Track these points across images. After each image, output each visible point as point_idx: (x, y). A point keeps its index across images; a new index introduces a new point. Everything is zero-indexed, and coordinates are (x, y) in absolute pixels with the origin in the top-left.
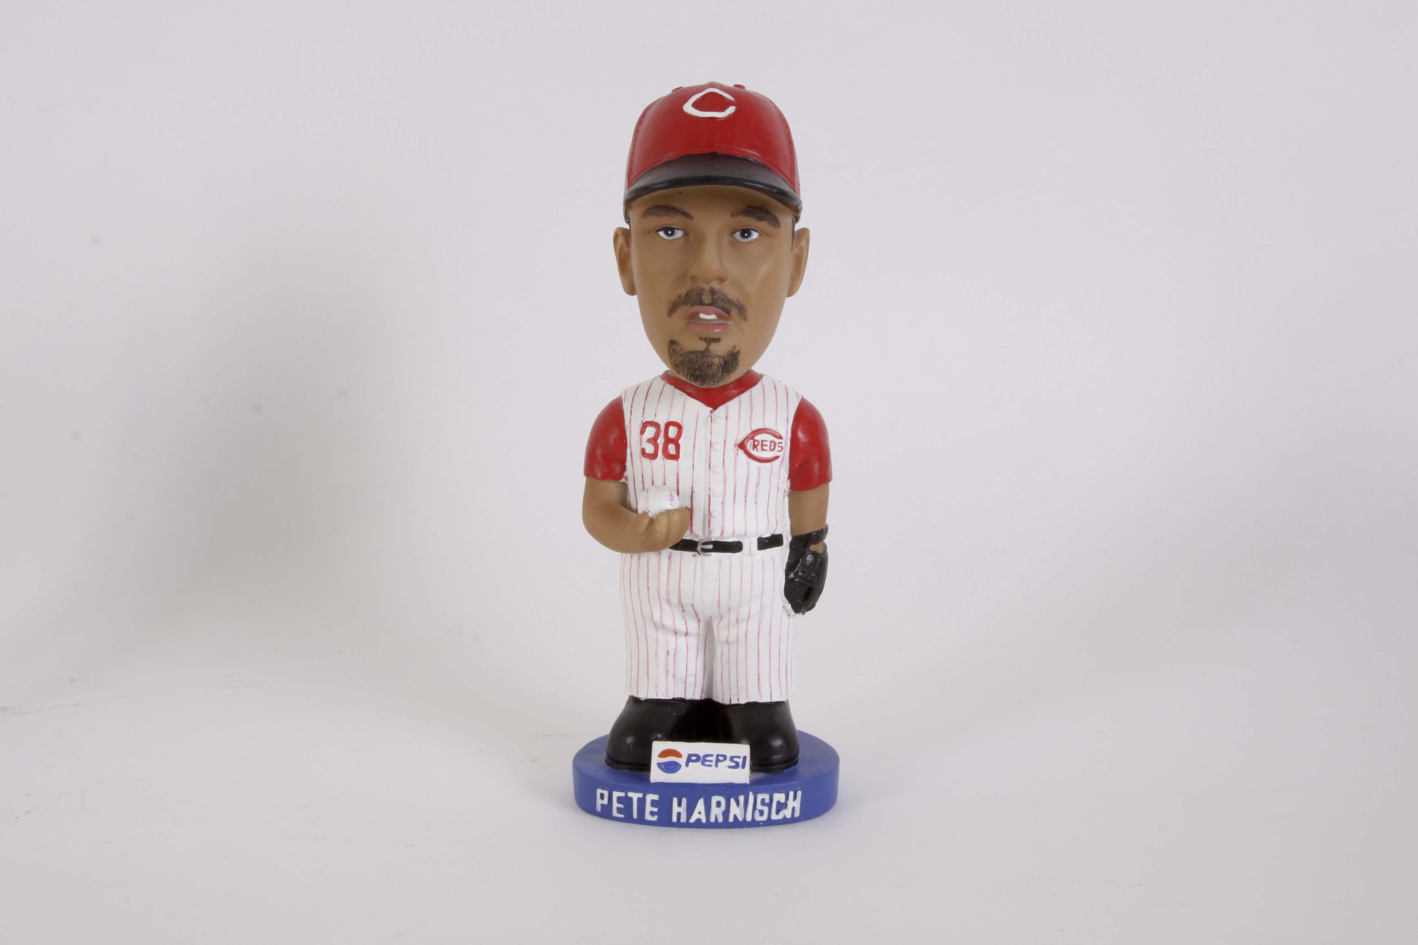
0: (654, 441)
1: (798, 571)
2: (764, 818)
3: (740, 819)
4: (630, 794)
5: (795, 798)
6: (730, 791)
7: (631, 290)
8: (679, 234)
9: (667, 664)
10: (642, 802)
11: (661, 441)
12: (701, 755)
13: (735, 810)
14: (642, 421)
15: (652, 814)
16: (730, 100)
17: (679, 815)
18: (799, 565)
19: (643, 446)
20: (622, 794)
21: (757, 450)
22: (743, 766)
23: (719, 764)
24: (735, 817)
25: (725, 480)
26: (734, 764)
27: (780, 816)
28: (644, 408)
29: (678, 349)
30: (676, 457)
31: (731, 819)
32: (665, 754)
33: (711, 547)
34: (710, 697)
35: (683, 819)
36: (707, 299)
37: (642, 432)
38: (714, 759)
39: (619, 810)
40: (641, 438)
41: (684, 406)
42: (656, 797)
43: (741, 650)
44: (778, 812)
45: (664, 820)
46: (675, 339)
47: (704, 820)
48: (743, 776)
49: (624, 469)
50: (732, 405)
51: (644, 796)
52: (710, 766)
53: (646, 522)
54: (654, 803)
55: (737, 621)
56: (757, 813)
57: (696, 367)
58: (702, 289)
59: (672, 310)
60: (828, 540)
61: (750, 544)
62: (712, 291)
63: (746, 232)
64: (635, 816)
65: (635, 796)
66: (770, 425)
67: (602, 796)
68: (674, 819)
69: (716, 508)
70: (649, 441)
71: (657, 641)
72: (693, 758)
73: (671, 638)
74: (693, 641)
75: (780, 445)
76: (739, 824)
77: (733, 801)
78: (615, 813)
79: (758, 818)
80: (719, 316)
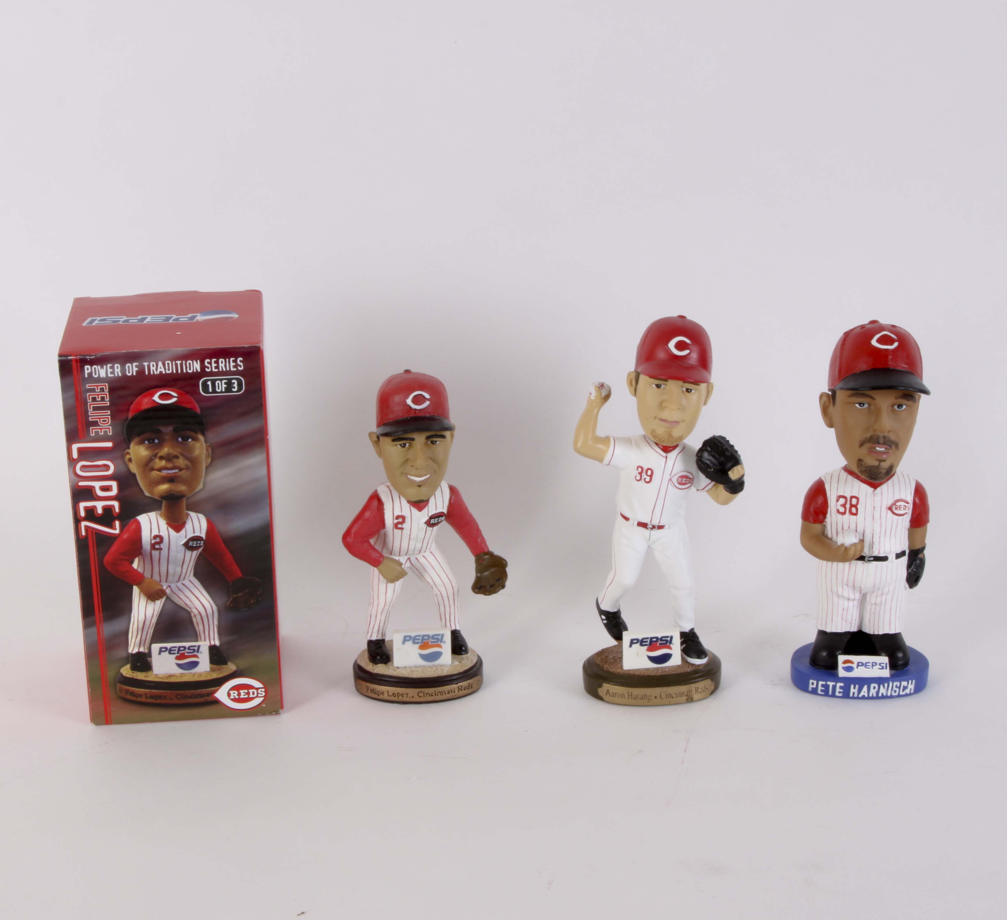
0: (844, 506)
1: (913, 569)
2: (897, 694)
3: (885, 695)
4: (828, 683)
5: (912, 683)
6: (880, 681)
7: (830, 425)
8: (866, 406)
9: (843, 614)
10: (834, 687)
11: (848, 506)
12: (864, 662)
13: (883, 691)
14: (837, 495)
15: (840, 692)
16: (894, 338)
17: (854, 693)
18: (913, 565)
19: (838, 508)
20: (824, 683)
21: (897, 510)
22: (886, 668)
23: (874, 667)
24: (882, 694)
25: (881, 526)
26: (881, 667)
27: (904, 693)
28: (837, 488)
29: (863, 464)
30: (856, 514)
31: (880, 695)
32: (846, 662)
33: (872, 559)
34: (860, 629)
35: (856, 695)
36: (881, 441)
37: (838, 501)
38: (870, 664)
39: (822, 691)
40: (837, 504)
41: (859, 488)
42: (842, 684)
43: (882, 608)
44: (903, 691)
45: (846, 695)
46: (862, 458)
47: (866, 696)
48: (886, 673)
49: (825, 517)
50: (884, 487)
51: (836, 684)
52: (869, 668)
53: (843, 549)
54: (841, 688)
55: (882, 594)
56: (893, 692)
57: (873, 473)
58: (879, 436)
59: (862, 445)
60: (925, 552)
61: (892, 557)
62: (884, 437)
63: (900, 406)
64: (830, 693)
65: (831, 684)
66: (903, 497)
67: (813, 684)
68: (851, 695)
69: (876, 539)
70: (842, 505)
71: (838, 603)
72: (860, 664)
73: (846, 602)
74: (856, 603)
75: (908, 507)
76: (884, 697)
77: (881, 686)
78: (819, 692)
79: (894, 694)
80: (886, 449)
